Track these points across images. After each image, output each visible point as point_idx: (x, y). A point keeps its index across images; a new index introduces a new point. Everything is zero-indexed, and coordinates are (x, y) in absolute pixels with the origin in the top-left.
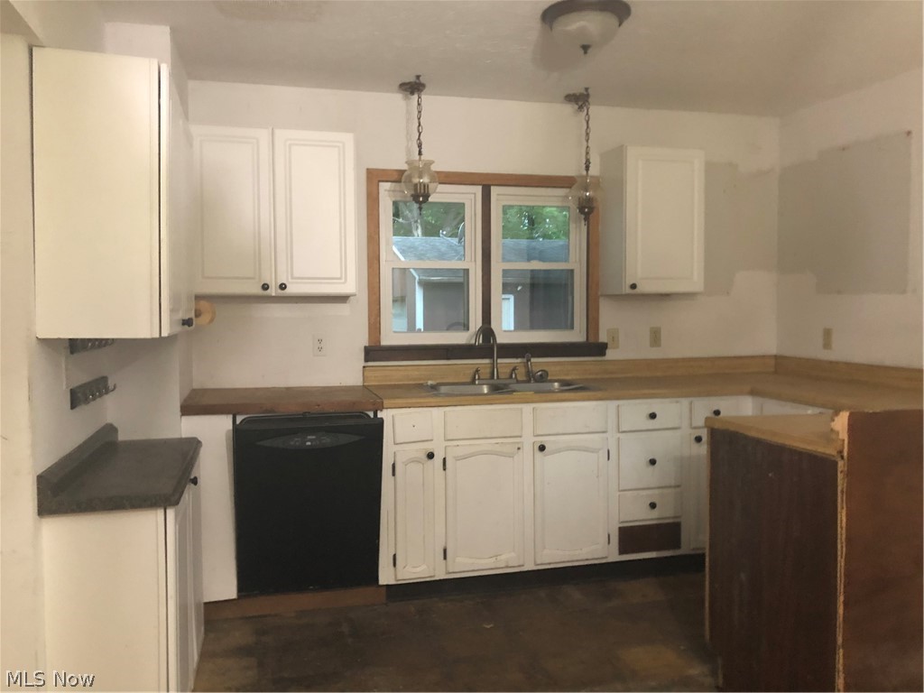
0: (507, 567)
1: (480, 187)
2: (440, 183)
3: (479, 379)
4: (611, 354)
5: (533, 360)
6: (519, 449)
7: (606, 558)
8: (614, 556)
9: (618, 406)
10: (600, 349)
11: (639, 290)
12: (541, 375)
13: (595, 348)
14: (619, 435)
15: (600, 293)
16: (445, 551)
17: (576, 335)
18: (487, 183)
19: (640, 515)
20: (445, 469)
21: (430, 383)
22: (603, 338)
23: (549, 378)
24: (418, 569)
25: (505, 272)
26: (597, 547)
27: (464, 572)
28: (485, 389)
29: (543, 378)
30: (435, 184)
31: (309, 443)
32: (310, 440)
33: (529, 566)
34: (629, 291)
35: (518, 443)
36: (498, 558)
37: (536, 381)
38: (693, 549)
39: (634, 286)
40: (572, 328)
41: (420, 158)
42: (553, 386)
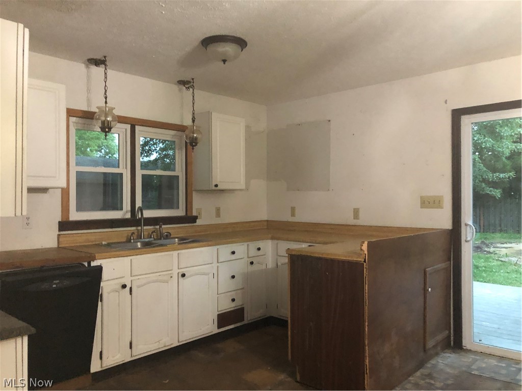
0: (165, 346)
1: (130, 125)
2: (118, 122)
3: (133, 239)
4: (199, 222)
5: (163, 226)
6: (171, 277)
7: (212, 332)
8: (215, 330)
9: (218, 249)
10: (194, 219)
11: (220, 187)
12: (167, 235)
13: (190, 219)
14: (218, 264)
15: (193, 189)
16: (131, 344)
17: (180, 212)
18: (134, 124)
19: (227, 306)
20: (131, 294)
21: (104, 243)
22: (194, 214)
23: (172, 236)
24: (115, 358)
25: (143, 176)
26: (209, 327)
27: (141, 354)
28: (139, 245)
29: (168, 236)
30: (115, 123)
31: (54, 286)
32: (55, 284)
33: (176, 344)
34: (214, 188)
35: (170, 274)
36: (160, 342)
37: (164, 239)
38: (250, 320)
39: (216, 186)
40: (178, 208)
41: (106, 105)
42: (175, 241)
